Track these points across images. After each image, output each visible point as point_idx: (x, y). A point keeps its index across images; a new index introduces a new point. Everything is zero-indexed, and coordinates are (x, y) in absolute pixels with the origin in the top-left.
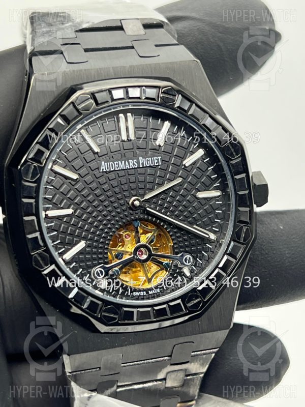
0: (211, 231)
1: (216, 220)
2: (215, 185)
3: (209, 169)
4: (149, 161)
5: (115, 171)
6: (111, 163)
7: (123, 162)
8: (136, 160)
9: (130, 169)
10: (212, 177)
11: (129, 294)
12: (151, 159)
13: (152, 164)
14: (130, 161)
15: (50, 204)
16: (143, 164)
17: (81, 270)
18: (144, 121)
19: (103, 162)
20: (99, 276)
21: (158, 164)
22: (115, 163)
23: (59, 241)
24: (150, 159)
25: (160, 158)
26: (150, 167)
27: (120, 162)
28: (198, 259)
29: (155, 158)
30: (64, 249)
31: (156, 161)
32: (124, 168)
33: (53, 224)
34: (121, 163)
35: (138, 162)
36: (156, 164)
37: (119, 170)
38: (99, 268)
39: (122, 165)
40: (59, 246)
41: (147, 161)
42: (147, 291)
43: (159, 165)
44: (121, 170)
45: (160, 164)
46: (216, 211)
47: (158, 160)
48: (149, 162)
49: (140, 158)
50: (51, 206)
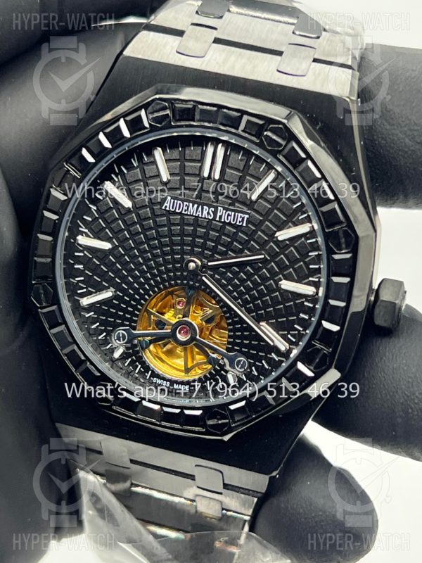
0: (284, 337)
1: (296, 326)
2: (311, 279)
3: (310, 254)
4: (231, 216)
5: (180, 213)
6: (179, 202)
7: (196, 206)
8: (213, 209)
9: (201, 218)
10: (311, 267)
11: (148, 378)
12: (235, 215)
13: (233, 221)
14: (205, 207)
15: (86, 228)
16: (221, 217)
17: (98, 324)
18: (241, 160)
19: (169, 198)
20: (119, 340)
21: (241, 224)
22: (185, 203)
23: (82, 278)
24: (233, 213)
25: (246, 216)
26: (229, 224)
27: (191, 205)
28: (253, 368)
29: (240, 214)
30: (85, 290)
31: (240, 219)
32: (194, 214)
33: (82, 254)
34: (193, 206)
35: (215, 213)
36: (238, 223)
37: (187, 215)
38: (123, 330)
39: (192, 209)
40: (80, 284)
41: (229, 215)
42: (172, 382)
43: (242, 226)
44: (190, 215)
45: (244, 225)
46: (301, 315)
47: (243, 218)
48: (229, 217)
49: (219, 208)
50: (86, 231)
